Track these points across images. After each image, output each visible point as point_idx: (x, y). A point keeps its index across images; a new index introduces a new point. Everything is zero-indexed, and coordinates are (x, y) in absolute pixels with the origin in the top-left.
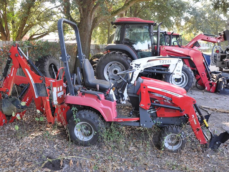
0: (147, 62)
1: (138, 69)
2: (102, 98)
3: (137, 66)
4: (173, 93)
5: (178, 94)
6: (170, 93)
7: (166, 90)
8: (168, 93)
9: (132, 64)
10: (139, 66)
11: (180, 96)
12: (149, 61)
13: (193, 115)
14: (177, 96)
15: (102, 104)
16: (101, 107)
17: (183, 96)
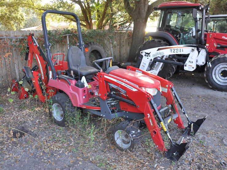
0: (158, 50)
1: (148, 58)
2: (72, 84)
3: (147, 55)
4: (127, 85)
5: (132, 87)
6: (124, 85)
7: (120, 82)
8: (122, 84)
9: (142, 53)
10: (149, 55)
11: (135, 90)
12: (159, 50)
13: (148, 114)
14: (131, 89)
15: (71, 89)
16: (70, 92)
17: (137, 90)
